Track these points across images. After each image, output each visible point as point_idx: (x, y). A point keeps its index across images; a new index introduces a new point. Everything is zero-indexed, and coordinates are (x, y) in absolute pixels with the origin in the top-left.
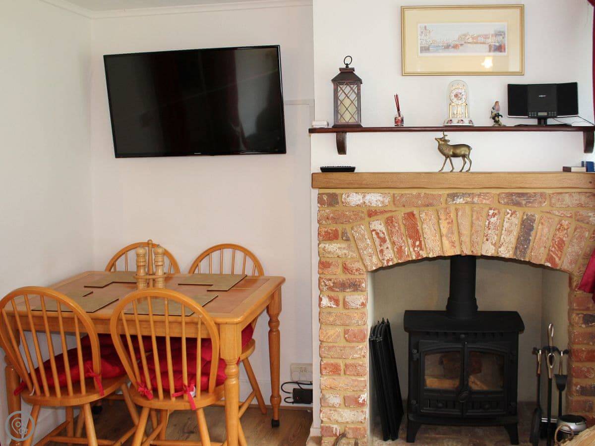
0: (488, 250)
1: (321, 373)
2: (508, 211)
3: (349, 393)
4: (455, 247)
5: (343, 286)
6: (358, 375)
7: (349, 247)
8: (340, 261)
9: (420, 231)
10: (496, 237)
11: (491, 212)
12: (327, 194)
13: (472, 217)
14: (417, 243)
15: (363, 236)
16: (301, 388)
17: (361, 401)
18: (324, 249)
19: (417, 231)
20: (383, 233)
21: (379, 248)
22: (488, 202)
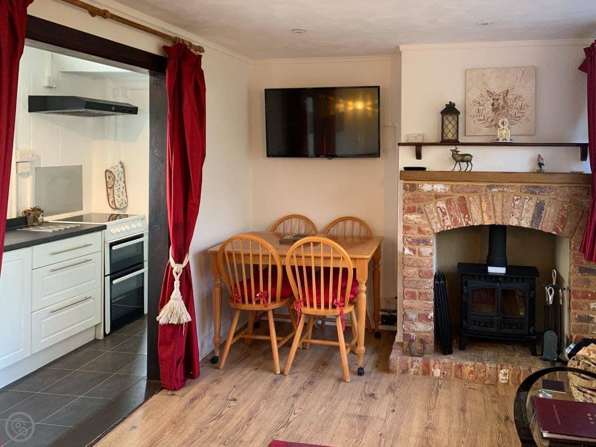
0: (514, 222)
1: (403, 297)
2: (527, 197)
3: (422, 312)
4: (491, 219)
5: (418, 242)
6: (428, 300)
7: (422, 217)
8: (417, 226)
9: (469, 208)
10: (518, 213)
11: (515, 198)
12: (408, 184)
13: (503, 200)
14: (467, 216)
15: (432, 210)
17: (429, 318)
18: (406, 218)
19: (467, 209)
20: (445, 209)
21: (442, 218)
22: (513, 191)
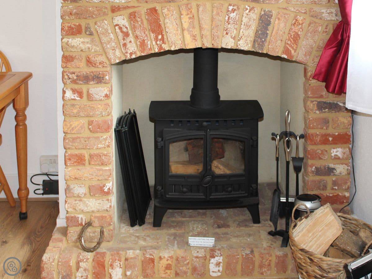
0: (229, 43)
1: (65, 164)
2: (247, 7)
3: (94, 183)
4: (196, 40)
5: (87, 79)
6: (102, 164)
7: (92, 41)
8: (84, 55)
9: (163, 26)
10: (235, 31)
11: (231, 8)
13: (213, 12)
14: (160, 37)
15: (107, 30)
16: (51, 179)
17: (106, 190)
18: (67, 44)
19: (160, 26)
20: (127, 28)
21: (122, 42)
